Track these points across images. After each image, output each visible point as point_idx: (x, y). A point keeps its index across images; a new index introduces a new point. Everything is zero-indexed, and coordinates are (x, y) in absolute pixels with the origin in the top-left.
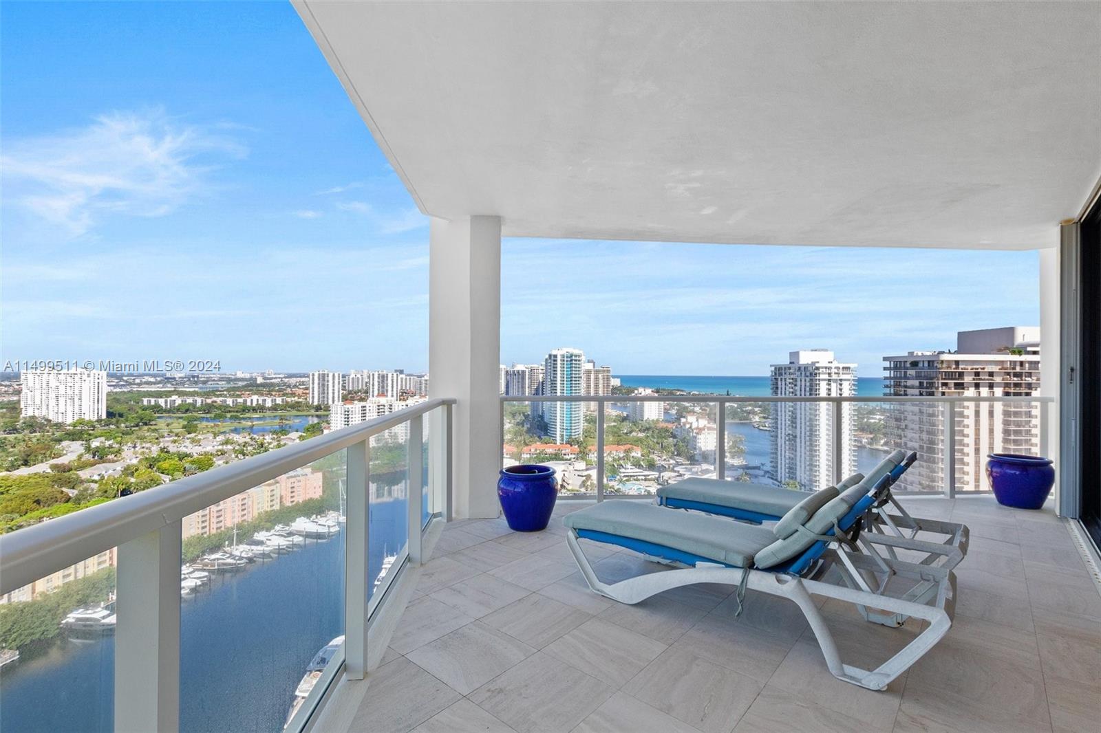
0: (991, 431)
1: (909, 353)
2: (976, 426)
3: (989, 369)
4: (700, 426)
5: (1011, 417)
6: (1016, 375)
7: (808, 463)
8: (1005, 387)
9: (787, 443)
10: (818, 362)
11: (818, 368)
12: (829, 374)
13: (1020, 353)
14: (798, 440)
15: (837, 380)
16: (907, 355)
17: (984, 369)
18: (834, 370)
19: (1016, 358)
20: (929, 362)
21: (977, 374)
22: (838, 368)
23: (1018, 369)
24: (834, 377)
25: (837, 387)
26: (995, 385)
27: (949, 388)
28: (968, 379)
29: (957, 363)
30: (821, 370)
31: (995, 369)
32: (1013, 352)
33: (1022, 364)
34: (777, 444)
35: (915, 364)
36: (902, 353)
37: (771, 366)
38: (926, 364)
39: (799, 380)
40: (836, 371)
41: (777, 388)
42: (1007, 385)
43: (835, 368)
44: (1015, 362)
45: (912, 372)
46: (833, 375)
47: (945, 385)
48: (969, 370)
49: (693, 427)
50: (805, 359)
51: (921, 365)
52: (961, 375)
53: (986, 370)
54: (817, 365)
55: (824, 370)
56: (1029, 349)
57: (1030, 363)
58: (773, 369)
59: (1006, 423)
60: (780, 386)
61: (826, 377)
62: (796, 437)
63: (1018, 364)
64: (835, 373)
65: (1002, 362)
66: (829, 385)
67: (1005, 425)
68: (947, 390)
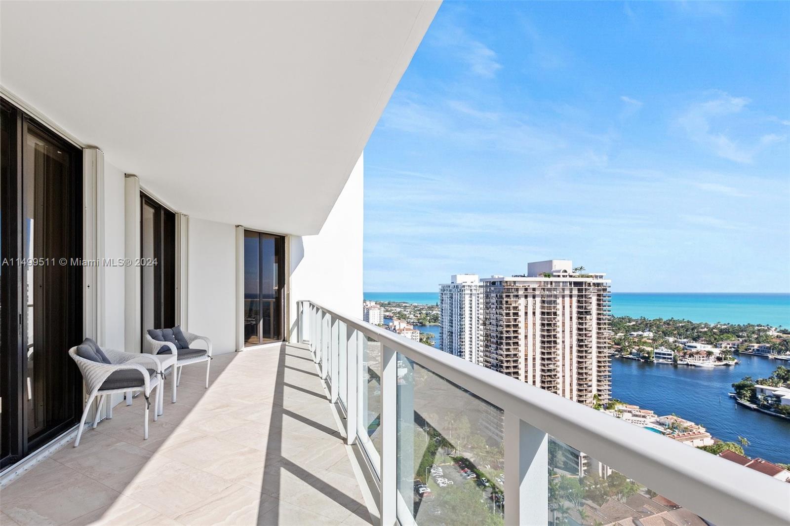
0: (534, 324)
1: (492, 276)
2: (525, 322)
3: (532, 286)
4: (401, 328)
5: (545, 315)
6: (549, 290)
7: (459, 350)
8: (542, 298)
9: (448, 337)
10: (466, 282)
11: (464, 286)
12: (471, 290)
13: (549, 276)
14: (454, 335)
15: (475, 294)
16: (491, 277)
17: (529, 286)
18: (473, 288)
19: (547, 279)
20: (500, 282)
21: (526, 289)
22: (476, 286)
23: (549, 286)
24: (474, 292)
25: (476, 299)
26: (536, 296)
27: (510, 299)
28: (521, 292)
29: (515, 282)
30: (466, 287)
31: (536, 286)
32: (545, 276)
33: (551, 283)
34: (443, 339)
35: (494, 283)
36: (488, 276)
37: (440, 285)
38: (499, 284)
39: (454, 294)
40: (475, 288)
41: (443, 300)
42: (542, 296)
43: (474, 286)
44: (547, 282)
45: (492, 289)
46: (473, 291)
47: (508, 296)
48: (521, 287)
49: (396, 329)
50: (460, 280)
51: (497, 284)
52: (517, 290)
53: (530, 287)
54: (464, 284)
55: (468, 287)
56: (554, 274)
57: (556, 282)
58: (440, 287)
59: (543, 319)
60: (444, 299)
61: (469, 292)
62: (453, 333)
63: (549, 283)
64: (475, 290)
65: (540, 282)
66: (471, 297)
67: (542, 320)
68: (508, 300)
